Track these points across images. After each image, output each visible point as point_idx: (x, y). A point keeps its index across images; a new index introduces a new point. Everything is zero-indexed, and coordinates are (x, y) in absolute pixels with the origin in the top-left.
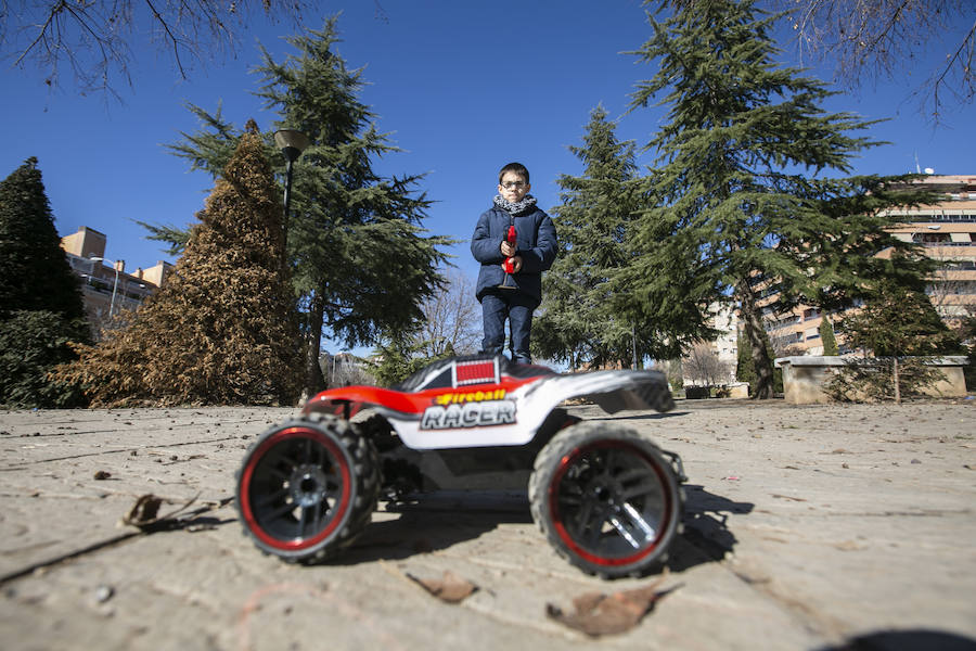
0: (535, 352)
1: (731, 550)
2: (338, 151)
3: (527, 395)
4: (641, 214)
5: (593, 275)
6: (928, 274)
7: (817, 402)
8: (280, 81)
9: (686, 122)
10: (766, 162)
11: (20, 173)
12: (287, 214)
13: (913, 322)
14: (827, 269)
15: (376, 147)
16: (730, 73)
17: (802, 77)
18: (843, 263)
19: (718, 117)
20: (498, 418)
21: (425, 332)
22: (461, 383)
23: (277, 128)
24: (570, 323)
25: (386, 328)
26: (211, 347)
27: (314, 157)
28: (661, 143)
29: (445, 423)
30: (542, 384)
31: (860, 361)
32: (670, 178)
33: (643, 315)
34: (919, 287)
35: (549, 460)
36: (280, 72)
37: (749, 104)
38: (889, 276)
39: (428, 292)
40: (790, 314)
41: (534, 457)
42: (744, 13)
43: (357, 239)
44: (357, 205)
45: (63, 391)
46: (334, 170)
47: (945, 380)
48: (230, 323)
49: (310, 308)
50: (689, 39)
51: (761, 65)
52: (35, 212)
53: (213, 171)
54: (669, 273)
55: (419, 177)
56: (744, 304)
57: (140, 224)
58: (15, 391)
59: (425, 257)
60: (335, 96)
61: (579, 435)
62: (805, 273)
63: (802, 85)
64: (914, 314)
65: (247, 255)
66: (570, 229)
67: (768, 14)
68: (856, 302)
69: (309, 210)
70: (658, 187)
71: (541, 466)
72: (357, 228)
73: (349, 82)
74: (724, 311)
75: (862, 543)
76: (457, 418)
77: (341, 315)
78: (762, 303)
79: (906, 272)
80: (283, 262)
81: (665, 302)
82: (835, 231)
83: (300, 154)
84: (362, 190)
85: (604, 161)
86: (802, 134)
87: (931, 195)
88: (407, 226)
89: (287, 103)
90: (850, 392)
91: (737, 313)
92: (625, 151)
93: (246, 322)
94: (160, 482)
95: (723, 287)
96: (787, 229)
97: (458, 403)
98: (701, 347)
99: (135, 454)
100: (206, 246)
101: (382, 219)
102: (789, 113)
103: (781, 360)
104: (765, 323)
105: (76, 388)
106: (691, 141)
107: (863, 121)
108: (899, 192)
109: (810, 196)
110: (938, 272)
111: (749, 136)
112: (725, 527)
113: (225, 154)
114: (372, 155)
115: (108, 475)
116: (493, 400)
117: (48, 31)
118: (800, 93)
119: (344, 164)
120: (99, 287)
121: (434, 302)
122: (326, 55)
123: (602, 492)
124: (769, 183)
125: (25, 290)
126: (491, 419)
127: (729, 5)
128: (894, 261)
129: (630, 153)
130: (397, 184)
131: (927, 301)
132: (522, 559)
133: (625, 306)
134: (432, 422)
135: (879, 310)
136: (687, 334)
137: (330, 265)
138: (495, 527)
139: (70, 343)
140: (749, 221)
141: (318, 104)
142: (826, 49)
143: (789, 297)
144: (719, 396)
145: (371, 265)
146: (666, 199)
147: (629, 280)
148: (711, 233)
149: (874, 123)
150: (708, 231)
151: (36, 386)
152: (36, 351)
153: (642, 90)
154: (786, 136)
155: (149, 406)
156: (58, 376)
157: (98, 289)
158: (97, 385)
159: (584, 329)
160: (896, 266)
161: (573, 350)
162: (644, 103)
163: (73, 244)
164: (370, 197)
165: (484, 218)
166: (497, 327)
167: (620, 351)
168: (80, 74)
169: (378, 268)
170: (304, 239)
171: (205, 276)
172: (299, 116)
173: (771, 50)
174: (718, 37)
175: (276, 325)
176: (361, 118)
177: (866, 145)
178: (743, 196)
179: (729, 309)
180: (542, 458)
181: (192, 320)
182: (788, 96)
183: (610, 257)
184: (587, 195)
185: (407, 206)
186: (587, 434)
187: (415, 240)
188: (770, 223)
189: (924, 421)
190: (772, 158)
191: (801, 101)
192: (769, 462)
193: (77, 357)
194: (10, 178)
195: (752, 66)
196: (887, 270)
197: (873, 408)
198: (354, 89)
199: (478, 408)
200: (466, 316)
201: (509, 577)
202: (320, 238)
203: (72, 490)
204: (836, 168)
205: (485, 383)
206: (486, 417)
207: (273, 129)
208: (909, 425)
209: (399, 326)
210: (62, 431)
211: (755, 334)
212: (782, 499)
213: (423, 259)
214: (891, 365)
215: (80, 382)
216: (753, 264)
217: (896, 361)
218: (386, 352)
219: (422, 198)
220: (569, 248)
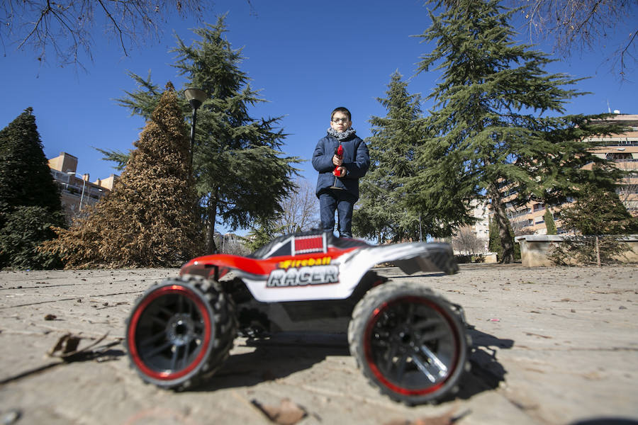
0: (355, 232)
1: (503, 380)
2: (226, 102)
3: (347, 261)
4: (425, 142)
5: (393, 182)
6: (618, 180)
7: (544, 266)
8: (188, 57)
9: (454, 81)
10: (508, 107)
11: (21, 117)
12: (193, 143)
13: (608, 212)
14: (550, 177)
15: (251, 99)
16: (482, 49)
17: (531, 51)
18: (560, 172)
19: (475, 77)
20: (325, 279)
21: (283, 220)
22: (298, 252)
23: (186, 88)
24: (378, 213)
25: (257, 217)
26: (143, 229)
27: (211, 106)
28: (438, 95)
29: (285, 282)
30: (358, 253)
31: (573, 238)
32: (444, 118)
33: (426, 208)
34: (612, 188)
35: (364, 312)
36: (188, 51)
37: (496, 69)
38: (591, 182)
39: (284, 193)
40: (524, 207)
41: (352, 308)
42: (492, 9)
43: (238, 159)
44: (239, 137)
45: (47, 258)
46: (223, 115)
47: (631, 251)
48: (155, 214)
49: (208, 204)
50: (456, 26)
51: (504, 43)
52: (31, 142)
53: (145, 116)
54: (443, 180)
55: (278, 119)
56: (493, 201)
57: (99, 150)
58: (17, 258)
59: (282, 171)
60: (224, 66)
61: (387, 292)
62: (534, 180)
63: (531, 56)
64: (609, 206)
65: (166, 169)
66: (378, 152)
67: (508, 9)
68: (568, 199)
69: (207, 140)
70: (436, 124)
71: (358, 316)
72: (238, 152)
73: (233, 57)
74: (480, 205)
75: (602, 374)
76: (295, 279)
77: (228, 208)
78: (506, 200)
79: (603, 179)
80: (190, 174)
81: (441, 200)
82: (554, 152)
83: (201, 104)
84: (242, 127)
85: (400, 107)
86: (532, 88)
87: (618, 128)
88: (271, 150)
89: (193, 71)
90: (566, 259)
91: (489, 206)
92: (414, 101)
93: (166, 213)
94: (91, 322)
95: (480, 189)
96: (522, 151)
97: (295, 267)
98: (465, 229)
99: (80, 301)
100: (140, 164)
101: (255, 146)
102: (523, 74)
103: (519, 237)
104: (508, 213)
105: (56, 256)
106: (458, 93)
107: (573, 79)
108: (597, 126)
109: (537, 128)
110: (624, 179)
111: (496, 90)
112: (495, 359)
113: (153, 104)
114: (248, 105)
115: (54, 317)
116: (322, 265)
117: (39, 26)
118: (530, 61)
119: (230, 111)
120: (73, 191)
121: (289, 200)
122: (218, 40)
123: (405, 336)
124: (510, 120)
125: (24, 192)
126: (320, 280)
127: (482, 4)
128: (594, 171)
129: (417, 102)
130: (265, 123)
131: (618, 198)
132: (343, 387)
133: (415, 203)
134: (275, 281)
135: (585, 204)
136: (456, 220)
137: (221, 176)
138: (324, 359)
139: (52, 227)
140: (497, 146)
141: (213, 72)
142: (548, 31)
143: (524, 196)
144: (477, 261)
145: (247, 176)
146: (441, 132)
147: (417, 185)
148: (471, 154)
149: (580, 80)
150: (469, 152)
151: (30, 255)
152: (31, 232)
153: (424, 60)
154: (521, 89)
155: (103, 268)
156: (44, 248)
157: (72, 193)
158: (69, 254)
159: (387, 217)
160: (596, 175)
161: (380, 231)
162: (426, 69)
163: (56, 164)
164: (247, 132)
165: (321, 142)
166: (329, 215)
167: (411, 232)
168: (60, 53)
169: (252, 178)
170: (203, 159)
171: (139, 183)
172: (201, 80)
173: (510, 33)
174: (475, 25)
175: (185, 215)
176: (241, 80)
177: (575, 95)
178: (493, 129)
179: (483, 204)
180: (358, 310)
181: (131, 212)
182: (522, 63)
183: (404, 170)
184: (389, 129)
185: (271, 137)
186: (393, 292)
187: (276, 160)
188: (511, 147)
189: (620, 279)
190: (511, 104)
191: (530, 66)
192: (518, 308)
193: (56, 236)
194: (15, 121)
195: (497, 44)
196: (590, 178)
197: (582, 270)
198: (236, 61)
199: (311, 271)
200: (310, 209)
201: (333, 403)
202: (214, 158)
203: (26, 329)
204: (554, 110)
205: (316, 252)
206: (316, 277)
207: (184, 88)
208: (610, 281)
209: (266, 216)
210: (38, 285)
211: (501, 220)
212: (534, 337)
213: (281, 172)
214: (594, 241)
215: (58, 252)
216: (499, 174)
217: (597, 238)
218: (257, 233)
219: (281, 132)
220: (377, 165)
